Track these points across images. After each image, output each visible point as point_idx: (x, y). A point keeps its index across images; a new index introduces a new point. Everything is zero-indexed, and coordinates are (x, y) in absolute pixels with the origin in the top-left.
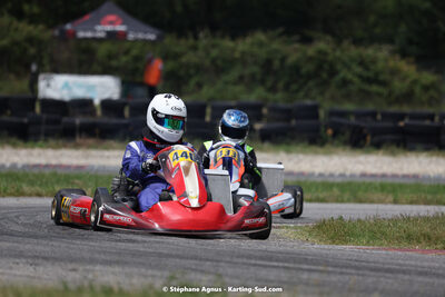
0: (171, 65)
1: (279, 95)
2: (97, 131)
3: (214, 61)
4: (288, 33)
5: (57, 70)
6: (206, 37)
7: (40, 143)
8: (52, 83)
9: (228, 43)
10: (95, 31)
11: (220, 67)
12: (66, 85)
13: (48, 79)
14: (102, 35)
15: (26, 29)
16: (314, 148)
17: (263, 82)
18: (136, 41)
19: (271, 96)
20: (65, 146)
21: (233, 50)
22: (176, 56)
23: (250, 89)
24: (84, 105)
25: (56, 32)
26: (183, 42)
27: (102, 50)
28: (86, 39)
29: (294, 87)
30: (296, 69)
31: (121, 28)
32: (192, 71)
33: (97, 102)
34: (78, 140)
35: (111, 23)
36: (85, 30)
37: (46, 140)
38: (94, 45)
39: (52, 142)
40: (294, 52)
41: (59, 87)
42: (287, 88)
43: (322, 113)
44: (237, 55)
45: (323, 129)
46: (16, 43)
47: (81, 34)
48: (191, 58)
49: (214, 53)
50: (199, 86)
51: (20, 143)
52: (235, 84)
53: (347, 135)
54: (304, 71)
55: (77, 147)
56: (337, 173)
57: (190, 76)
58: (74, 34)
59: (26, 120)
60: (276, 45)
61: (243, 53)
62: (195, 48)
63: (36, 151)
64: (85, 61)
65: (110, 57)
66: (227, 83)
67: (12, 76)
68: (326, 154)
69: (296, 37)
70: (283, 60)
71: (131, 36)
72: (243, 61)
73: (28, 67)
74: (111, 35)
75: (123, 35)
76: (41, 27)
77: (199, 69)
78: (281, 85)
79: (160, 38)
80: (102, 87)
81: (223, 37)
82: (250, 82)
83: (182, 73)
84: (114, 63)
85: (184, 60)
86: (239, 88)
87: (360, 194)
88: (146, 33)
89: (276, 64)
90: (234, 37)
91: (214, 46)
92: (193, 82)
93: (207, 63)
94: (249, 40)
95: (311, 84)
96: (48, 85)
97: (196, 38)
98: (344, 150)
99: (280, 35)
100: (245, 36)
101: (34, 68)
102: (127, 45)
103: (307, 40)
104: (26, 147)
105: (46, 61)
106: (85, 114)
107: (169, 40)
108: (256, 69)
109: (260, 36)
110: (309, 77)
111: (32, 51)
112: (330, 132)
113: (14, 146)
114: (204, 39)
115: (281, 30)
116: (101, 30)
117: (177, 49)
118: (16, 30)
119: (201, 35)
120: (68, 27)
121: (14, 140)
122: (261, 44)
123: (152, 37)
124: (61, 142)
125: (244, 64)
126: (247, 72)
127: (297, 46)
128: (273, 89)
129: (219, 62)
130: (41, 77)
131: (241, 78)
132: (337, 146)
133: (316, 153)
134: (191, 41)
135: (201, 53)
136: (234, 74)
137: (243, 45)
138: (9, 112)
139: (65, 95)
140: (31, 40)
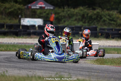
0: (57, 16)
1: (86, 24)
2: (37, 34)
3: (68, 15)
4: (89, 7)
5: (26, 17)
6: (66, 8)
7: (21, 37)
8: (25, 21)
9: (72, 10)
10: (36, 6)
11: (70, 17)
12: (28, 21)
13: (24, 20)
14: (38, 8)
15: (18, 6)
16: (95, 39)
17: (82, 20)
18: (47, 9)
19: (84, 24)
20: (28, 38)
21: (74, 12)
22: (58, 13)
23: (78, 22)
24: (33, 26)
25: (26, 7)
26: (60, 9)
27: (38, 12)
28: (34, 9)
29: (90, 22)
30: (91, 17)
31: (43, 6)
32: (63, 17)
33: (37, 26)
34: (32, 36)
35: (41, 4)
36: (34, 6)
37: (23, 36)
38: (36, 10)
39: (25, 37)
40: (91, 12)
41: (27, 22)
42: (88, 22)
43: (98, 29)
44: (75, 13)
45: (98, 33)
46: (15, 10)
47: (33, 7)
48: (62, 14)
49: (69, 12)
50: (65, 21)
51: (16, 37)
52: (74, 21)
53: (105, 35)
54: (93, 17)
55: (31, 38)
56: (102, 46)
57: (62, 19)
58: (31, 7)
59: (17, 31)
60: (86, 10)
61: (76, 13)
62: (63, 11)
63: (20, 39)
64: (34, 15)
65: (40, 13)
66: (72, 21)
67: (14, 19)
68: (99, 40)
69: (91, 8)
70: (87, 14)
71: (46, 8)
72: (76, 15)
73: (18, 16)
74: (41, 8)
75: (44, 8)
76: (22, 5)
77: (64, 17)
78: (87, 21)
79: (54, 8)
80: (38, 22)
81: (71, 8)
82: (78, 20)
83: (60, 18)
84: (41, 15)
85: (61, 14)
86: (75, 22)
87: (108, 51)
88: (50, 7)
89: (86, 15)
90: (74, 8)
91: (69, 11)
92: (63, 21)
93: (67, 15)
94: (78, 9)
95: (95, 21)
96: (24, 21)
97: (64, 8)
98: (104, 39)
99: (87, 8)
100: (77, 8)
101: (20, 16)
102: (45, 10)
103: (94, 9)
104: (18, 38)
105: (23, 15)
106: (33, 29)
107: (56, 9)
108: (80, 17)
109: (81, 8)
110: (95, 19)
111: (19, 12)
112: (100, 34)
113: (14, 37)
114: (66, 9)
115: (87, 6)
116: (38, 6)
117: (59, 11)
118: (15, 6)
119: (65, 8)
120: (29, 5)
121: (14, 36)
122: (81, 10)
123: (52, 8)
124: (27, 37)
125: (77, 15)
126: (77, 18)
127: (91, 11)
128: (85, 22)
129: (70, 15)
130: (22, 19)
131: (76, 20)
132: (102, 38)
133: (96, 40)
134: (62, 9)
135: (65, 13)
136: (74, 18)
137: (77, 10)
138: (13, 28)
139: (28, 24)
140: (19, 9)
